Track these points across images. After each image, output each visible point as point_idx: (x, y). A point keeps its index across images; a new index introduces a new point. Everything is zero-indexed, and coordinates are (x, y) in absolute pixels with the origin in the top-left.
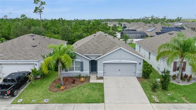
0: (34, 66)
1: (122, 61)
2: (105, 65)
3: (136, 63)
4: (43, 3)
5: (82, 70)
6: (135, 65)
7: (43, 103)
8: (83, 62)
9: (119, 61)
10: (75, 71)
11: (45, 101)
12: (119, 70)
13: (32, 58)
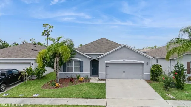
0: (30, 65)
1: (126, 60)
2: (108, 65)
3: (143, 63)
4: (51, 27)
5: (82, 71)
6: (141, 66)
7: (31, 98)
8: (83, 61)
9: (123, 60)
10: (74, 72)
11: (34, 96)
12: (124, 72)
13: (29, 57)
